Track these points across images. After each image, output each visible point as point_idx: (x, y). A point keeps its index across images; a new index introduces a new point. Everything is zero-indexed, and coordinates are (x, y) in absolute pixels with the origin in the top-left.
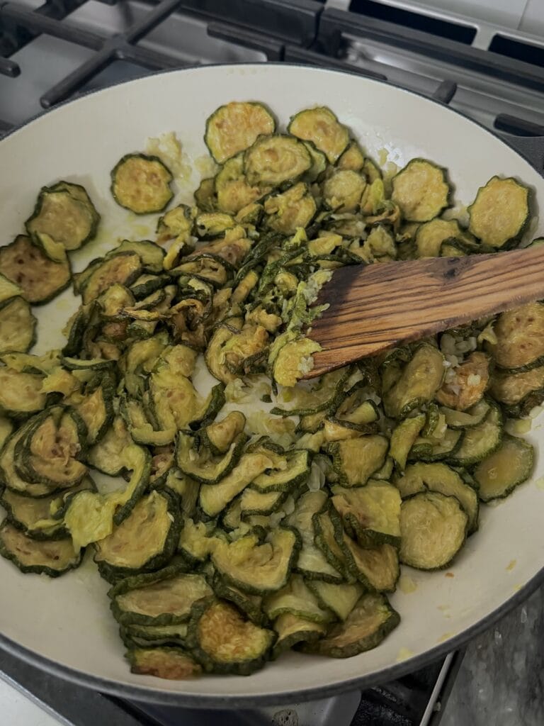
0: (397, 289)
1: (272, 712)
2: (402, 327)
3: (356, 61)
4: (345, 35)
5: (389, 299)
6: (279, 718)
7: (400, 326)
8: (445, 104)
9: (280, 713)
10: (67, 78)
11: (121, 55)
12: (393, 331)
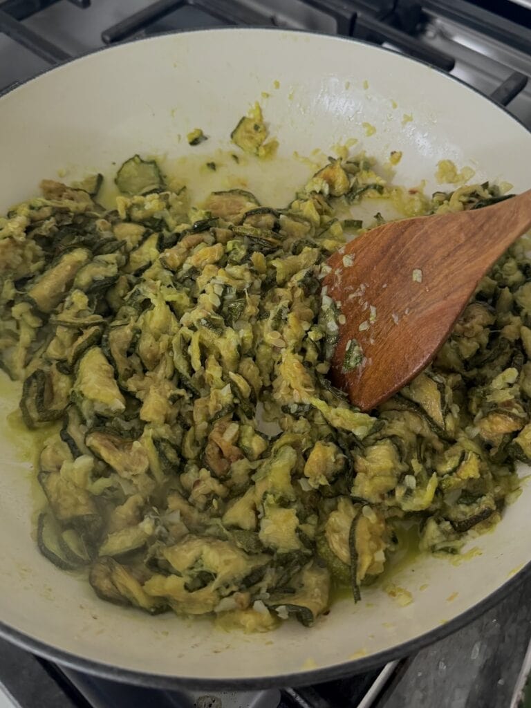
1: (196, 695)
3: (434, 38)
4: (425, 10)
6: (202, 703)
8: (503, 106)
9: (204, 697)
10: (134, 16)
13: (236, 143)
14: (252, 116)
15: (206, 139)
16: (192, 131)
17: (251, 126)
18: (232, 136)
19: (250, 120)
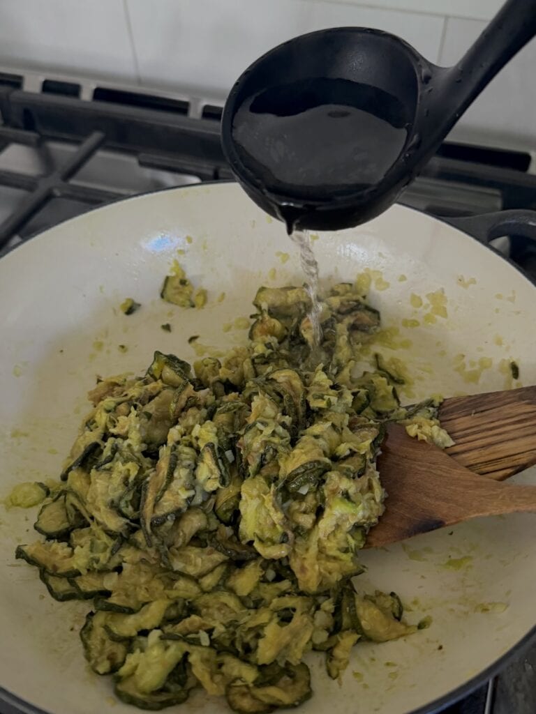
0: (495, 419)
2: (519, 454)
5: (491, 429)
7: (517, 452)
11: (57, 192)
12: (512, 457)
13: (169, 301)
14: (174, 274)
15: (139, 305)
16: (124, 302)
17: (176, 283)
18: (162, 296)
19: (174, 277)
